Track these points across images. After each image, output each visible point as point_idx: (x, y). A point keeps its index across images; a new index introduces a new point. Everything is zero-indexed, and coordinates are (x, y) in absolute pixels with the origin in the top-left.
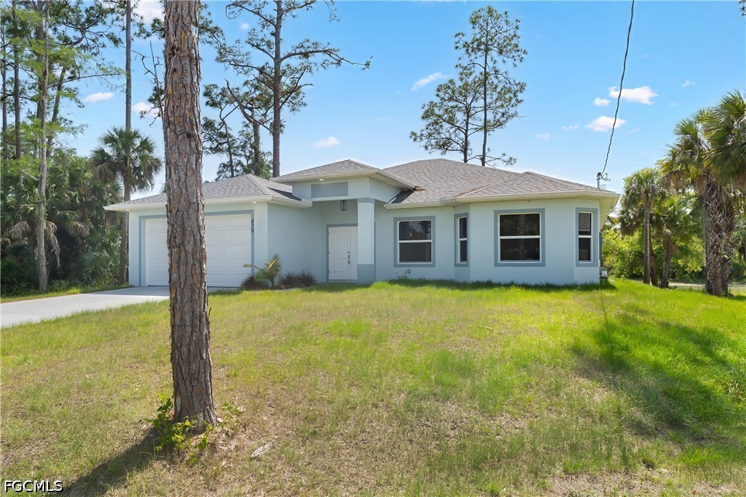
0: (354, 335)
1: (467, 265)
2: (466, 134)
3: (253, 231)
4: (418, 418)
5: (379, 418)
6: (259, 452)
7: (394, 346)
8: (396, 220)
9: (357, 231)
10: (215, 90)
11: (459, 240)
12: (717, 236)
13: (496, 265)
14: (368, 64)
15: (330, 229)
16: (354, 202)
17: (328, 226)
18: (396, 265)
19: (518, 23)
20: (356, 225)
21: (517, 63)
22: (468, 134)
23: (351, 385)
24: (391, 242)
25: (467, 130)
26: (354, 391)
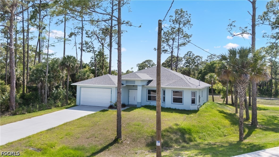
0: (138, 126)
1: (165, 103)
2: (172, 48)
3: (111, 93)
4: (148, 139)
5: (143, 139)
6: (128, 143)
7: (145, 128)
8: (147, 89)
9: (137, 91)
10: (89, 32)
11: (163, 96)
12: (237, 94)
13: (172, 104)
14: (140, 26)
15: (130, 90)
16: (137, 86)
17: (129, 89)
18: (147, 101)
19: (190, 15)
20: (137, 90)
21: (189, 28)
22: (173, 48)
23: (139, 134)
24: (146, 95)
25: (173, 47)
26: (139, 135)
